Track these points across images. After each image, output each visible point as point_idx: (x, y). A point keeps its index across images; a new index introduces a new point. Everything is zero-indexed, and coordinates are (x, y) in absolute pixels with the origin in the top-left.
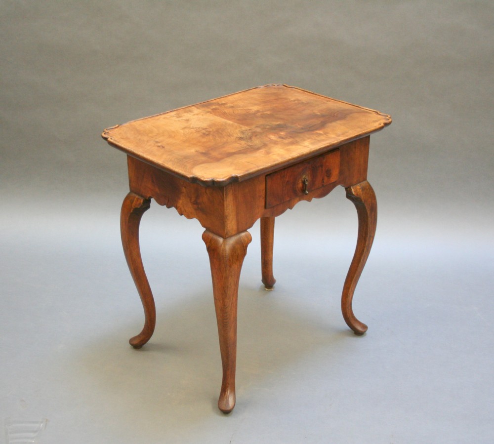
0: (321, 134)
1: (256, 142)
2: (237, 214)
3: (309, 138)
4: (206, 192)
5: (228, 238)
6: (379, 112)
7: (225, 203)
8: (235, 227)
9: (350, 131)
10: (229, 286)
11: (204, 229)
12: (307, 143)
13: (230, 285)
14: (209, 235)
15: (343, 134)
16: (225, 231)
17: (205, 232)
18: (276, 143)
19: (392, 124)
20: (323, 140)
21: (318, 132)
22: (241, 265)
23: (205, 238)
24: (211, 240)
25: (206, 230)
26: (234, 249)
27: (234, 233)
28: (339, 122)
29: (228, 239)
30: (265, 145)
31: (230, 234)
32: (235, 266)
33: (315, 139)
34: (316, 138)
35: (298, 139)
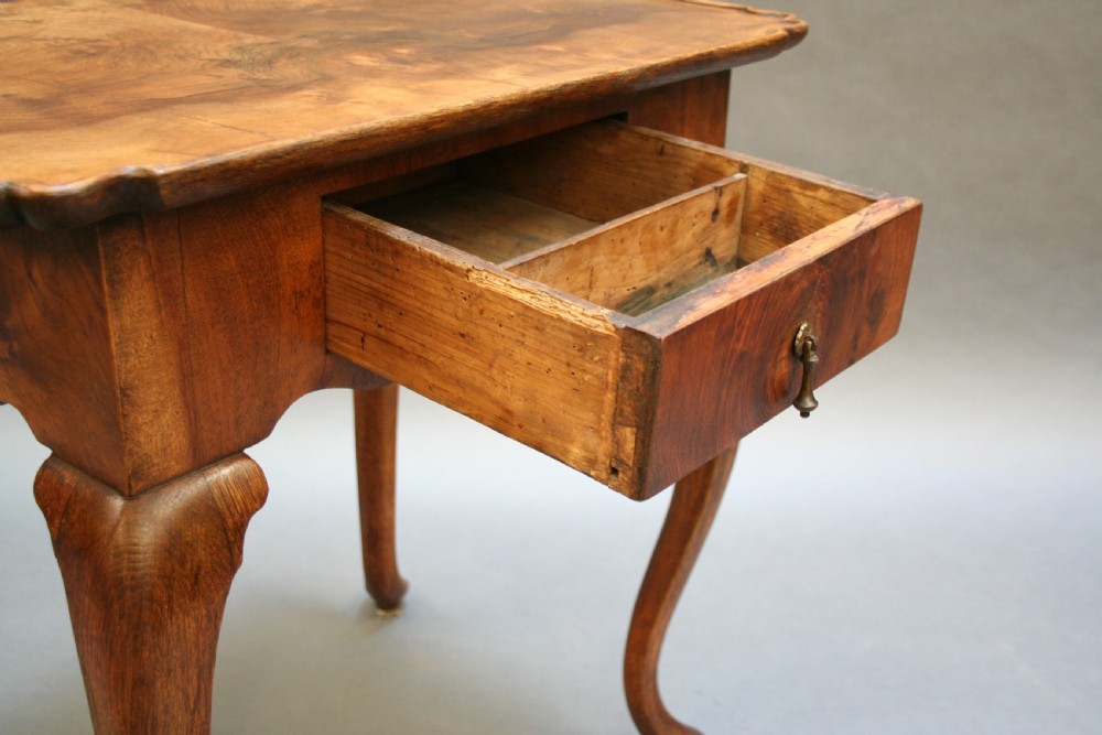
0: (558, 53)
1: (290, 71)
2: (187, 379)
3: (509, 62)
4: (30, 275)
5: (144, 491)
6: (750, 8)
7: (113, 325)
8: (179, 440)
9: (670, 47)
10: (161, 718)
11: (47, 452)
12: (503, 73)
13: (166, 711)
14: (61, 479)
15: (646, 53)
16: (128, 463)
17: (46, 465)
18: (371, 74)
19: (806, 40)
20: (572, 67)
21: (546, 47)
22: (215, 618)
23: (47, 492)
24: (67, 506)
25: (53, 455)
26: (175, 545)
27: (176, 468)
28: (616, 27)
29: (145, 497)
30: (326, 79)
31: (155, 472)
32: (186, 624)
33: (537, 64)
34: (542, 62)
35: (464, 64)
